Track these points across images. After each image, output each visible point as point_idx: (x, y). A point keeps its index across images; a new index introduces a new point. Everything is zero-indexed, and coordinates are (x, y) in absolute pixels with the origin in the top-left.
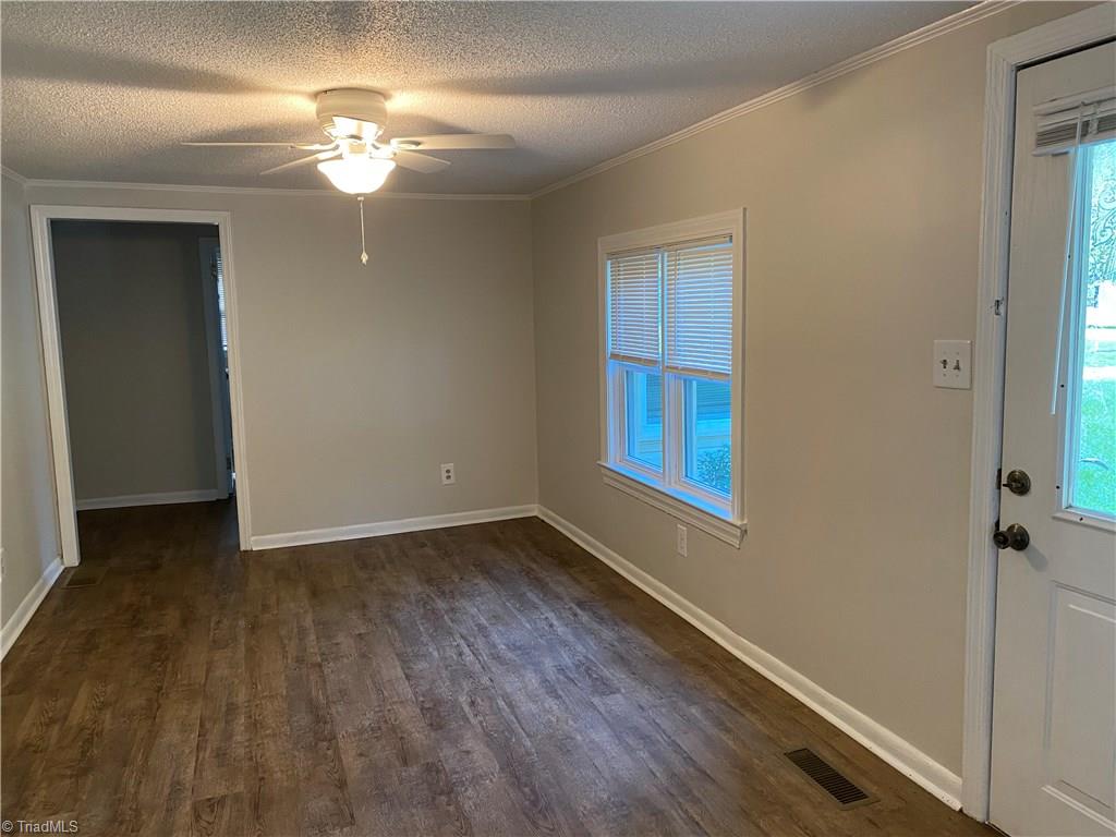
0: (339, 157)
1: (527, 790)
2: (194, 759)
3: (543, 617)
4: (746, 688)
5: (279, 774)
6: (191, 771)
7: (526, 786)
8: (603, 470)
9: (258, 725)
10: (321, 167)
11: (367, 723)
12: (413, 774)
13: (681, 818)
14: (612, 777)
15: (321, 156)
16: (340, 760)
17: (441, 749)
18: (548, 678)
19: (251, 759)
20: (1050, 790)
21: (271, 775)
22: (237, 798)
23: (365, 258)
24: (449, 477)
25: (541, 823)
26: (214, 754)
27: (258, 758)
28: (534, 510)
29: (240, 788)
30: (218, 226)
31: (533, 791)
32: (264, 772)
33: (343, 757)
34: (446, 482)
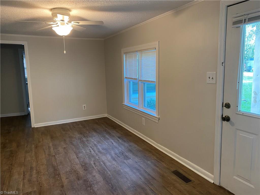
0: (58, 26)
1: (110, 185)
2: (22, 182)
3: (110, 141)
4: (161, 156)
5: (46, 185)
6: (21, 185)
7: (110, 184)
8: (123, 105)
9: (39, 172)
10: (53, 28)
11: (68, 170)
12: (81, 182)
13: (148, 189)
14: (131, 180)
15: (53, 26)
16: (61, 180)
17: (88, 176)
18: (113, 156)
19: (38, 181)
20: (235, 177)
21: (43, 185)
22: (35, 192)
23: (65, 52)
24: (85, 108)
25: (114, 193)
26: (28, 181)
27: (40, 181)
28: (106, 115)
29: (35, 189)
30: (24, 45)
31: (112, 185)
32: (41, 184)
33: (62, 179)
34: (84, 109)
